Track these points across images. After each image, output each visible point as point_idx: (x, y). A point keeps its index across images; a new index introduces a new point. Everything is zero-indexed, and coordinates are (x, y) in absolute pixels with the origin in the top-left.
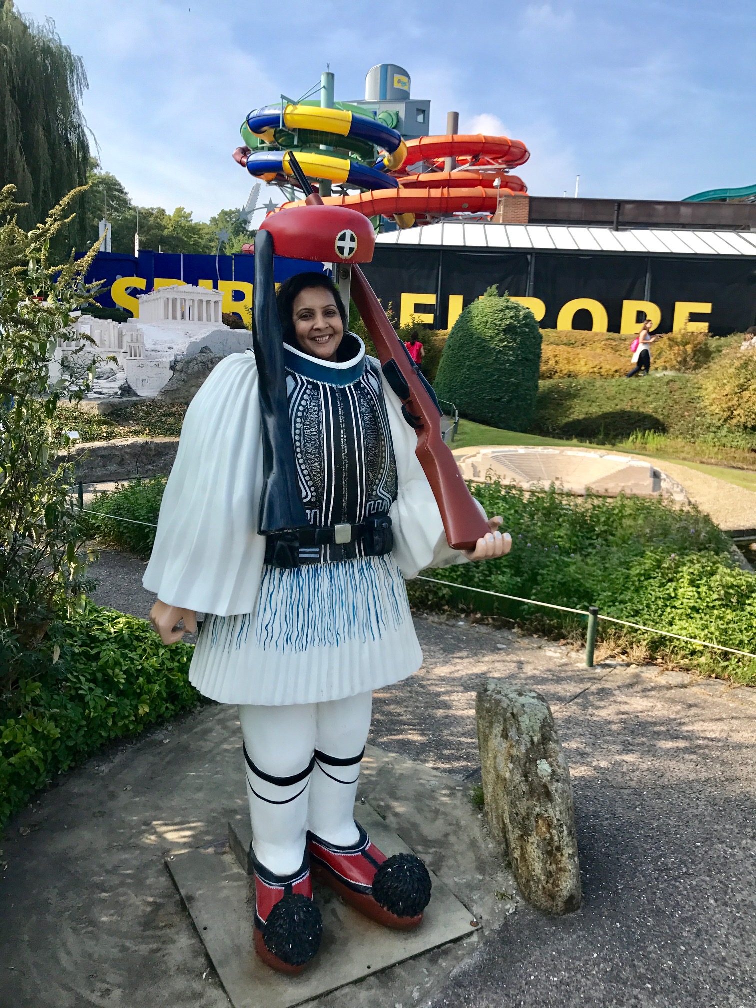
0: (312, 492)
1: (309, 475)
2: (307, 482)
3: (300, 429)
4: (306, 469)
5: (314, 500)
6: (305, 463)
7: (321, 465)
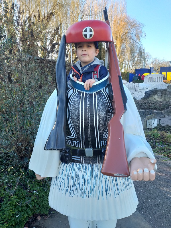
0: (75, 135)
1: (74, 127)
2: (73, 130)
3: (71, 110)
4: (73, 125)
5: (76, 137)
6: (72, 123)
7: (78, 124)
